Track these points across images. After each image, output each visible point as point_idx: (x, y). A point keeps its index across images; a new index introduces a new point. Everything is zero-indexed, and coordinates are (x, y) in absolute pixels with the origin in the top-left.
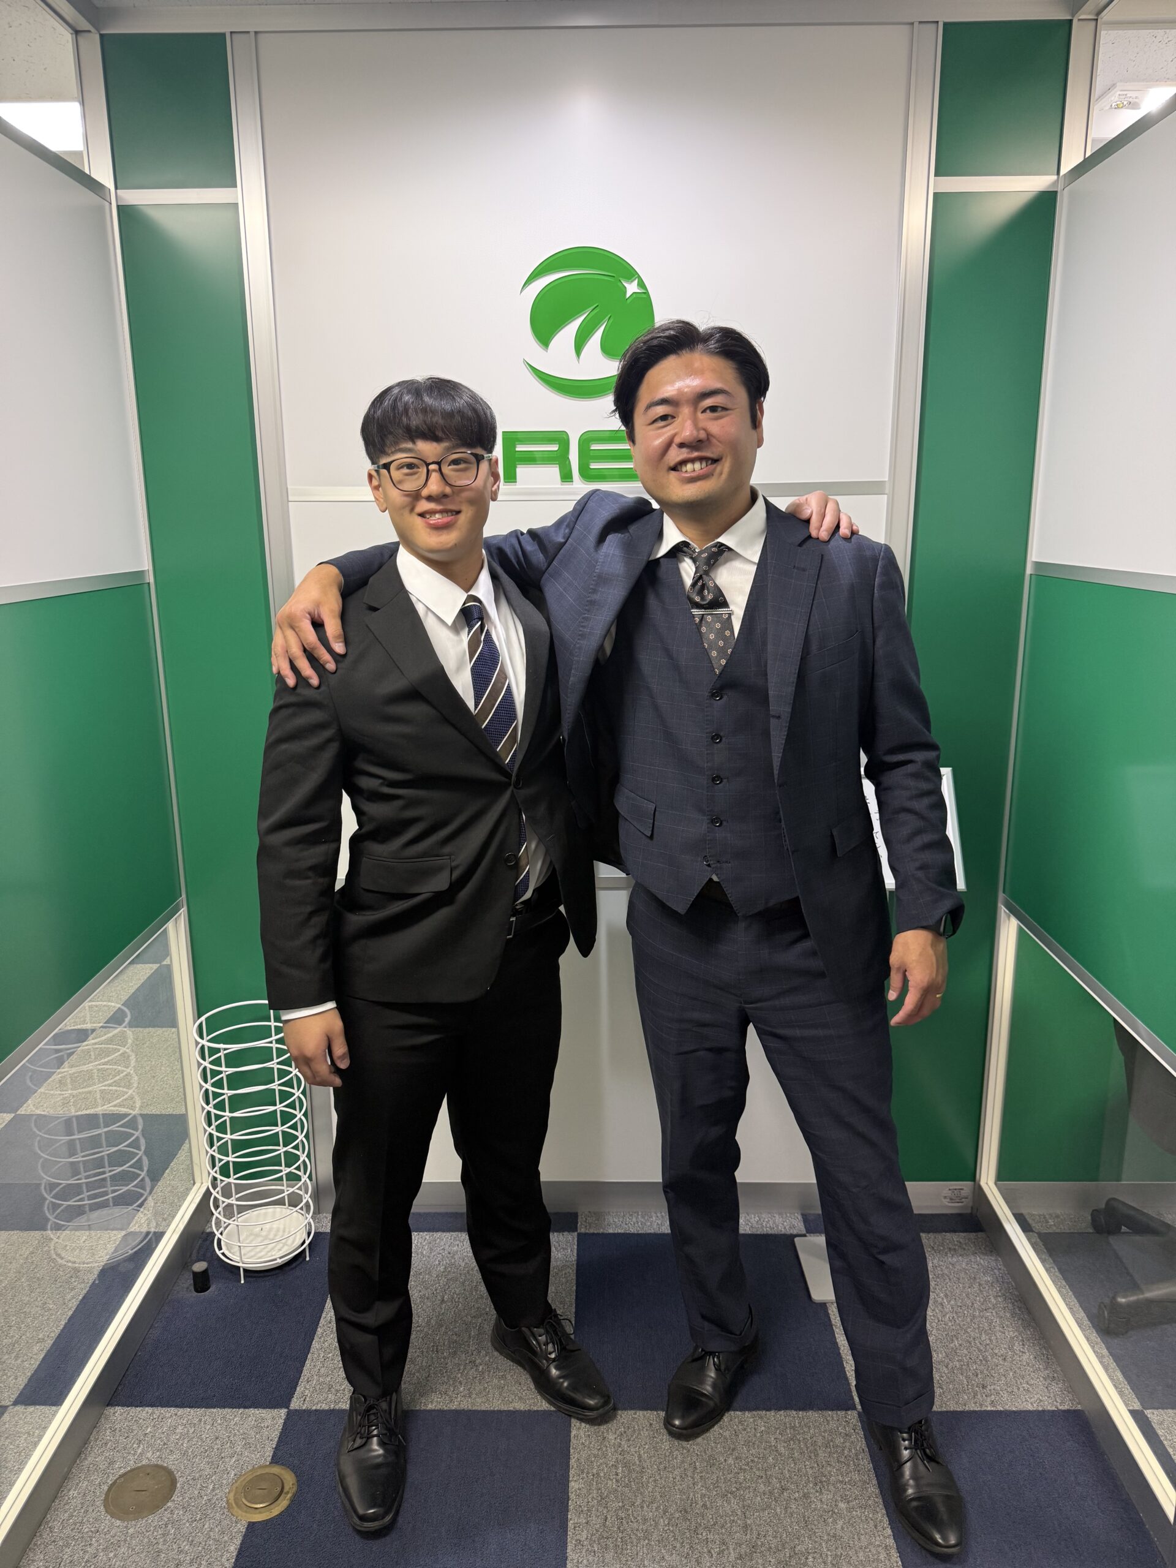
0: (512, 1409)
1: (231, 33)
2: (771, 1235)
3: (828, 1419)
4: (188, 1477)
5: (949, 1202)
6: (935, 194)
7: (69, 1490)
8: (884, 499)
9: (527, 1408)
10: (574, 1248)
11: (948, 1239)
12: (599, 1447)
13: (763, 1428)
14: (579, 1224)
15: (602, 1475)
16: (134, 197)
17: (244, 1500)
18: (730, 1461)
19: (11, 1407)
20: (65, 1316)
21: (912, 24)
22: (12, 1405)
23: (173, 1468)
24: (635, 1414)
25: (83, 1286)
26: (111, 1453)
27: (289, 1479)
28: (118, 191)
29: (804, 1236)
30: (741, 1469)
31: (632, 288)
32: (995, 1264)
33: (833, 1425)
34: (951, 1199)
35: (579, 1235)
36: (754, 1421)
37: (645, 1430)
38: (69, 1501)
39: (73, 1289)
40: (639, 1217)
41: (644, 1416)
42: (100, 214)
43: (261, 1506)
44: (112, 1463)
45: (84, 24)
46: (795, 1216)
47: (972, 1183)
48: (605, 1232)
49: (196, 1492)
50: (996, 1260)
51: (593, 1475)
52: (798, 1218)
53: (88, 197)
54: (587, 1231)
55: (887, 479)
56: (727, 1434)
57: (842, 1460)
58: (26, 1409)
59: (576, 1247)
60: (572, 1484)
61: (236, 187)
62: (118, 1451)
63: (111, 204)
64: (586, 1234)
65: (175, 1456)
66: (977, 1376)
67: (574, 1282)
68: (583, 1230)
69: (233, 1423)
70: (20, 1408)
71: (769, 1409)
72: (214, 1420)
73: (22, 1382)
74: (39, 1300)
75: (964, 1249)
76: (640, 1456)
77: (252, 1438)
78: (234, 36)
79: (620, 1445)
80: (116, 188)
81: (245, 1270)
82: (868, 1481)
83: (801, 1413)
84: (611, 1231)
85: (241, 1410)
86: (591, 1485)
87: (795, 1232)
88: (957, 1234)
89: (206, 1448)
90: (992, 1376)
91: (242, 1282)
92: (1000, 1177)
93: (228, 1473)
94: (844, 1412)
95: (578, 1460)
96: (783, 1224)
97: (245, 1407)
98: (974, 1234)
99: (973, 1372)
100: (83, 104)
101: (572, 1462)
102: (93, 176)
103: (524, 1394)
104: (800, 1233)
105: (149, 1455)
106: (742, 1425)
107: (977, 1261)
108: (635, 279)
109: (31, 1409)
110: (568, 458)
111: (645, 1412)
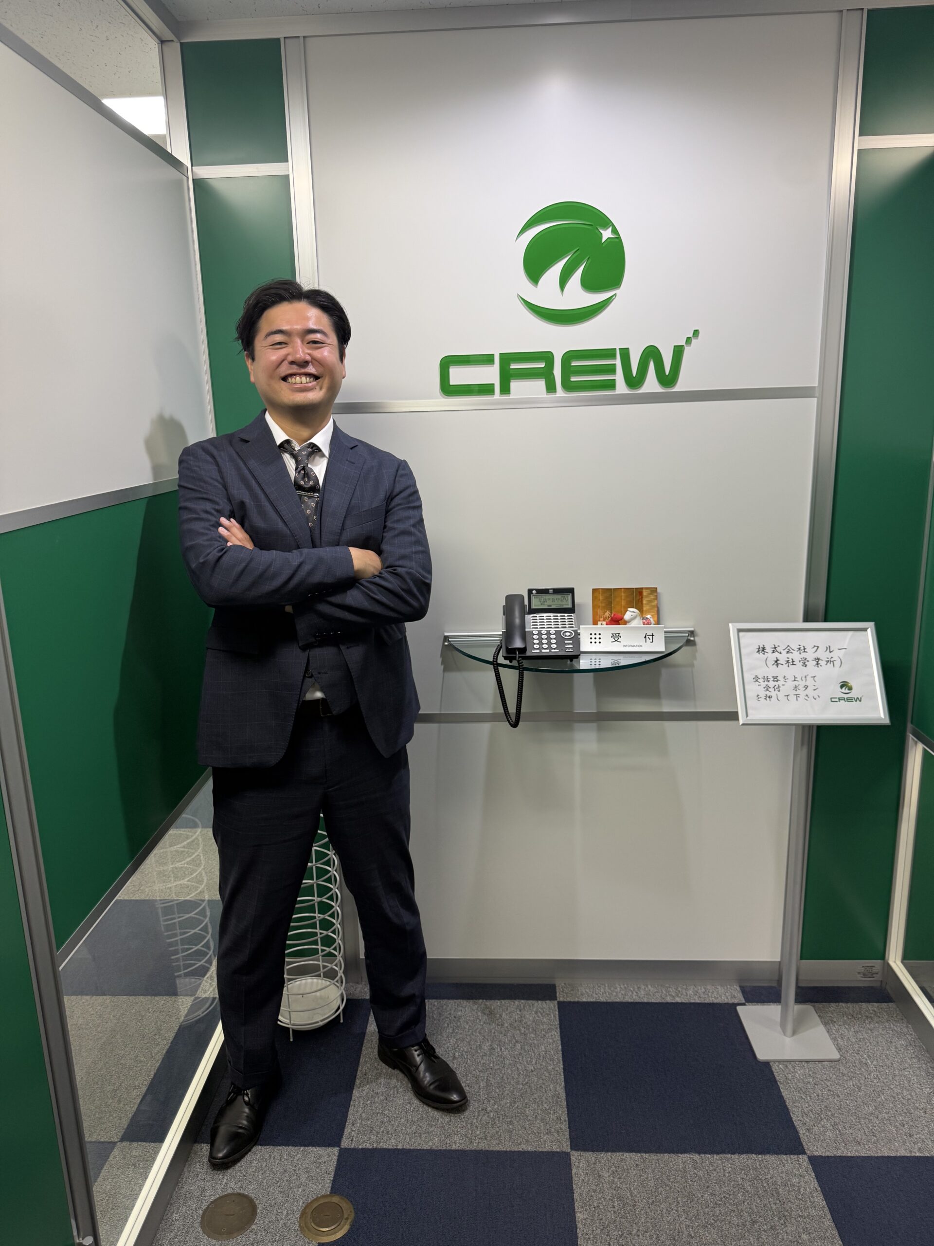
0: (521, 1150)
1: (285, 38)
2: (717, 1004)
3: (784, 1162)
4: (266, 1204)
5: (862, 977)
6: (859, 150)
7: (172, 1213)
8: (814, 401)
9: (533, 1149)
10: (556, 1014)
11: (864, 1009)
12: (596, 1184)
13: (730, 1169)
14: (558, 994)
15: (601, 1207)
16: (205, 172)
17: (313, 1224)
18: (707, 1196)
19: (119, 1143)
20: (154, 1067)
21: (841, 11)
22: (120, 1141)
23: (253, 1196)
24: (623, 1155)
25: (165, 1042)
26: (202, 1183)
27: (347, 1208)
28: (193, 167)
29: (743, 1004)
30: (716, 1204)
31: (607, 234)
32: (906, 1030)
33: (788, 1167)
34: (864, 975)
35: (559, 1003)
36: (722, 1163)
37: (632, 1169)
38: (173, 1223)
39: (157, 1045)
40: (607, 988)
41: (631, 1158)
42: (179, 186)
43: (327, 1229)
44: (204, 1191)
45: (168, 34)
46: (734, 988)
47: (882, 961)
48: (580, 1000)
49: (274, 1217)
50: (907, 1027)
51: (595, 1207)
52: (737, 989)
53: (171, 172)
54: (565, 1000)
55: (816, 385)
56: (701, 1173)
57: (800, 1197)
58: (130, 1145)
59: (557, 1013)
60: (578, 1215)
61: (288, 161)
62: (207, 1181)
63: (188, 178)
64: (564, 1002)
65: (253, 1186)
66: (904, 1126)
67: (559, 1042)
68: (561, 999)
69: (296, 1159)
70: (126, 1144)
71: (734, 1153)
72: (282, 1156)
73: (125, 1122)
74: (132, 1053)
75: (879, 1017)
76: (631, 1192)
77: (314, 1172)
78: (287, 40)
79: (613, 1182)
80: (192, 166)
81: (294, 1031)
82: (823, 1216)
83: (760, 1156)
84: (584, 1000)
85: (302, 1148)
86: (593, 1216)
87: (736, 1001)
88: (871, 1004)
89: (278, 1180)
90: (917, 1126)
91: (291, 1040)
92: (907, 956)
93: (297, 1201)
94: (796, 1157)
95: (581, 1194)
96: (725, 995)
97: (305, 1146)
98: (886, 1004)
99: (900, 1123)
100: (166, 98)
101: (576, 1196)
102: (173, 154)
103: (530, 1137)
104: (740, 1002)
105: (232, 1185)
106: (713, 1166)
107: (891, 1028)
108: (610, 227)
109: (135, 1144)
110: (553, 373)
111: (631, 1154)
